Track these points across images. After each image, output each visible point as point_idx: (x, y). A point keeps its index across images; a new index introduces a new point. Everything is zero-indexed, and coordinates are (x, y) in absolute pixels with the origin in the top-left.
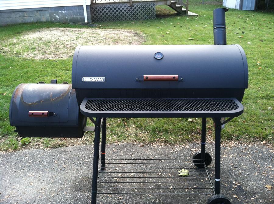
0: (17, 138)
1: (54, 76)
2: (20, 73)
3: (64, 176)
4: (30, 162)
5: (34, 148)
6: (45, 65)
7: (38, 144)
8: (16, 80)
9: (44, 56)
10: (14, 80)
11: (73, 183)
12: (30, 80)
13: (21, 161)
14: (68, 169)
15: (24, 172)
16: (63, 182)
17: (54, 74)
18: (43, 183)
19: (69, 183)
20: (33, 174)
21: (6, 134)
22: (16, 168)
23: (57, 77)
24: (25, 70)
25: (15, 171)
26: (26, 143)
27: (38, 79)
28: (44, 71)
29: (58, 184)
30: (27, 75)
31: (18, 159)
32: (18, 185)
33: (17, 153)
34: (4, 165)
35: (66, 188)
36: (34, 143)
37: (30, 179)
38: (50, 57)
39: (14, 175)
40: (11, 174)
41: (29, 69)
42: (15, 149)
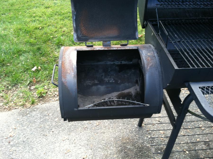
0: (29, 87)
1: (43, 7)
2: (6, 5)
3: (102, 137)
4: (56, 120)
5: (53, 100)
7: (56, 94)
8: (5, 14)
10: (2, 14)
11: (115, 146)
12: (20, 13)
13: (45, 120)
14: (102, 127)
15: (54, 135)
16: (104, 147)
17: (43, 5)
18: (82, 150)
19: (112, 148)
20: (66, 137)
21: (16, 84)
22: (43, 131)
23: (46, 8)
24: (10, 1)
25: (42, 134)
26: (43, 95)
27: (28, 11)
29: (99, 150)
30: (14, 8)
31: (41, 118)
32: (53, 154)
33: (38, 109)
34: (28, 127)
35: (110, 154)
36: (50, 93)
37: (65, 145)
39: (44, 140)
40: (40, 139)
42: (33, 103)
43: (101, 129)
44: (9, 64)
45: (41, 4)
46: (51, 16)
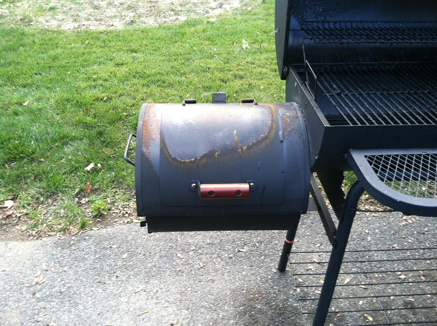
0: (77, 199)
1: (112, 63)
2: (43, 59)
3: (208, 289)
4: (125, 256)
5: (121, 222)
6: (87, 42)
7: (127, 213)
8: (41, 74)
9: (78, 24)
10: (36, 74)
11: (233, 305)
12: (69, 73)
13: (104, 255)
14: (211, 271)
15: (119, 283)
16: (212, 305)
17: (111, 60)
18: (170, 309)
19: (226, 308)
20: (142, 287)
21: (54, 193)
22: (98, 275)
23: (118, 65)
24: (52, 53)
25: (97, 281)
26: (102, 212)
27: (83, 70)
28: (89, 53)
29: (202, 310)
30: (57, 63)
31: (96, 252)
32: (116, 316)
33: (91, 236)
34: (70, 268)
35: (223, 319)
36: (117, 211)
37: (138, 300)
38: (90, 25)
39: (100, 291)
40: (92, 289)
41: (59, 51)
42: (83, 226)
43: (208, 273)
44: (42, 160)
45: (109, 58)
46: (126, 78)
